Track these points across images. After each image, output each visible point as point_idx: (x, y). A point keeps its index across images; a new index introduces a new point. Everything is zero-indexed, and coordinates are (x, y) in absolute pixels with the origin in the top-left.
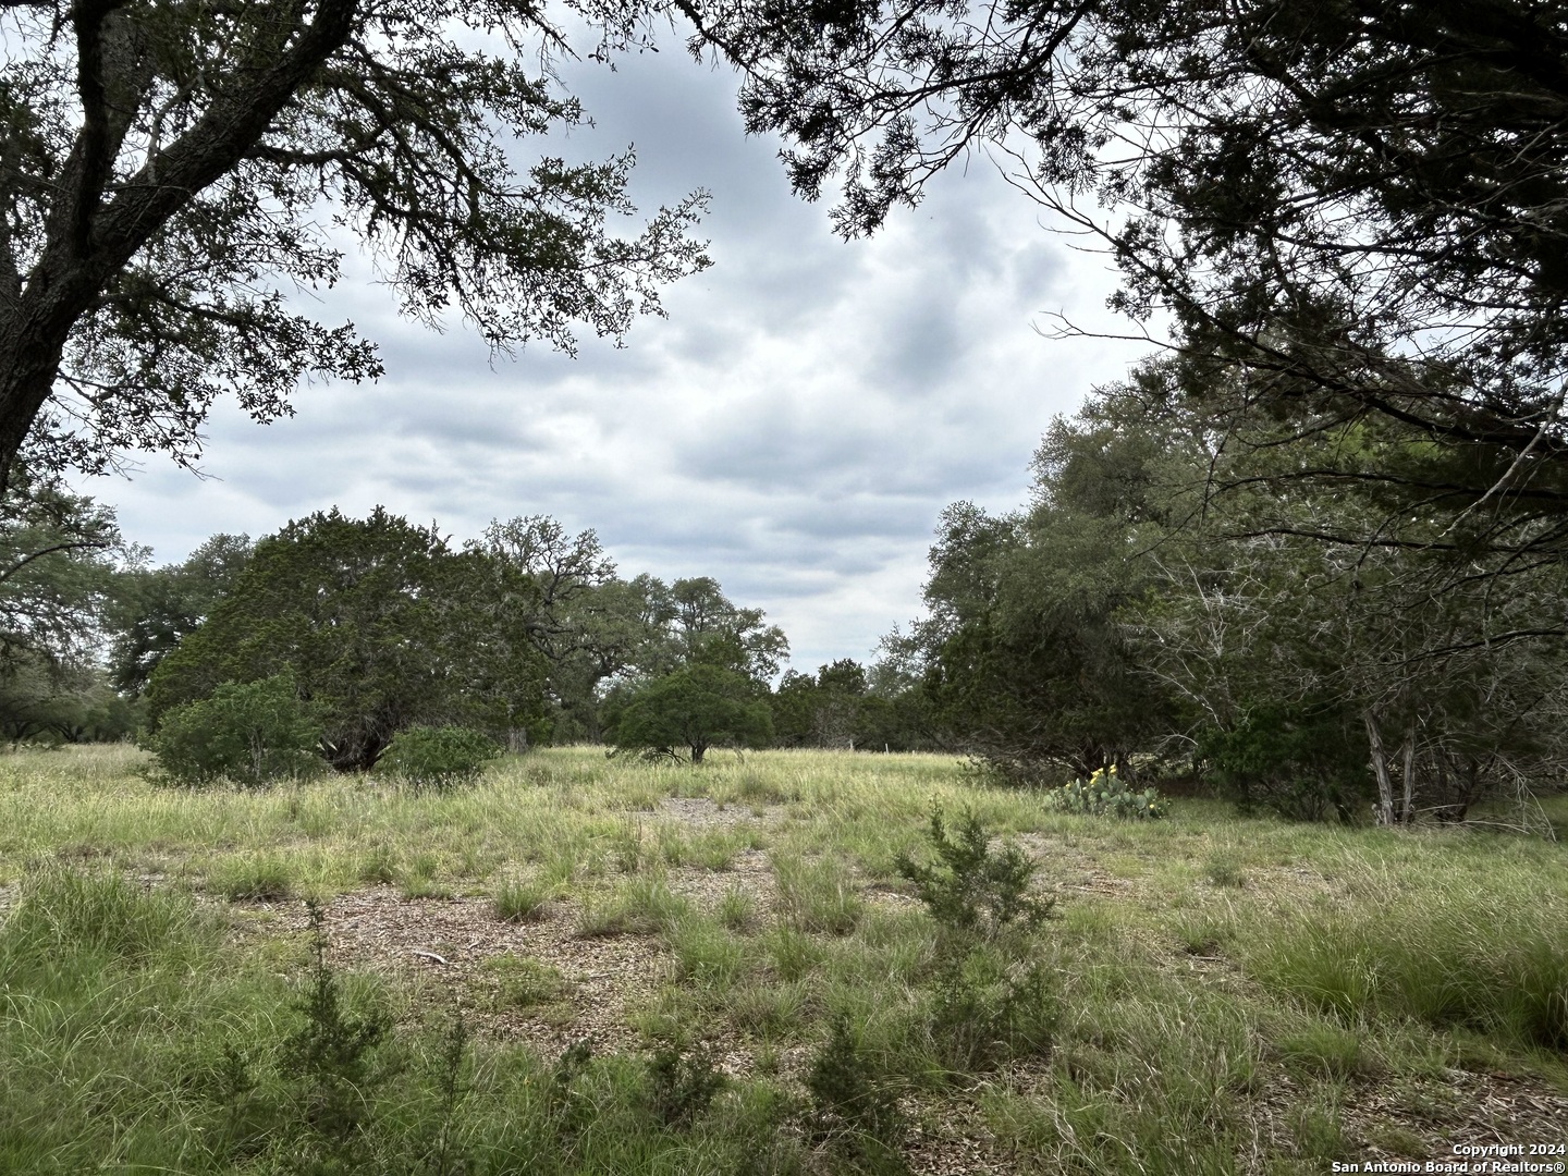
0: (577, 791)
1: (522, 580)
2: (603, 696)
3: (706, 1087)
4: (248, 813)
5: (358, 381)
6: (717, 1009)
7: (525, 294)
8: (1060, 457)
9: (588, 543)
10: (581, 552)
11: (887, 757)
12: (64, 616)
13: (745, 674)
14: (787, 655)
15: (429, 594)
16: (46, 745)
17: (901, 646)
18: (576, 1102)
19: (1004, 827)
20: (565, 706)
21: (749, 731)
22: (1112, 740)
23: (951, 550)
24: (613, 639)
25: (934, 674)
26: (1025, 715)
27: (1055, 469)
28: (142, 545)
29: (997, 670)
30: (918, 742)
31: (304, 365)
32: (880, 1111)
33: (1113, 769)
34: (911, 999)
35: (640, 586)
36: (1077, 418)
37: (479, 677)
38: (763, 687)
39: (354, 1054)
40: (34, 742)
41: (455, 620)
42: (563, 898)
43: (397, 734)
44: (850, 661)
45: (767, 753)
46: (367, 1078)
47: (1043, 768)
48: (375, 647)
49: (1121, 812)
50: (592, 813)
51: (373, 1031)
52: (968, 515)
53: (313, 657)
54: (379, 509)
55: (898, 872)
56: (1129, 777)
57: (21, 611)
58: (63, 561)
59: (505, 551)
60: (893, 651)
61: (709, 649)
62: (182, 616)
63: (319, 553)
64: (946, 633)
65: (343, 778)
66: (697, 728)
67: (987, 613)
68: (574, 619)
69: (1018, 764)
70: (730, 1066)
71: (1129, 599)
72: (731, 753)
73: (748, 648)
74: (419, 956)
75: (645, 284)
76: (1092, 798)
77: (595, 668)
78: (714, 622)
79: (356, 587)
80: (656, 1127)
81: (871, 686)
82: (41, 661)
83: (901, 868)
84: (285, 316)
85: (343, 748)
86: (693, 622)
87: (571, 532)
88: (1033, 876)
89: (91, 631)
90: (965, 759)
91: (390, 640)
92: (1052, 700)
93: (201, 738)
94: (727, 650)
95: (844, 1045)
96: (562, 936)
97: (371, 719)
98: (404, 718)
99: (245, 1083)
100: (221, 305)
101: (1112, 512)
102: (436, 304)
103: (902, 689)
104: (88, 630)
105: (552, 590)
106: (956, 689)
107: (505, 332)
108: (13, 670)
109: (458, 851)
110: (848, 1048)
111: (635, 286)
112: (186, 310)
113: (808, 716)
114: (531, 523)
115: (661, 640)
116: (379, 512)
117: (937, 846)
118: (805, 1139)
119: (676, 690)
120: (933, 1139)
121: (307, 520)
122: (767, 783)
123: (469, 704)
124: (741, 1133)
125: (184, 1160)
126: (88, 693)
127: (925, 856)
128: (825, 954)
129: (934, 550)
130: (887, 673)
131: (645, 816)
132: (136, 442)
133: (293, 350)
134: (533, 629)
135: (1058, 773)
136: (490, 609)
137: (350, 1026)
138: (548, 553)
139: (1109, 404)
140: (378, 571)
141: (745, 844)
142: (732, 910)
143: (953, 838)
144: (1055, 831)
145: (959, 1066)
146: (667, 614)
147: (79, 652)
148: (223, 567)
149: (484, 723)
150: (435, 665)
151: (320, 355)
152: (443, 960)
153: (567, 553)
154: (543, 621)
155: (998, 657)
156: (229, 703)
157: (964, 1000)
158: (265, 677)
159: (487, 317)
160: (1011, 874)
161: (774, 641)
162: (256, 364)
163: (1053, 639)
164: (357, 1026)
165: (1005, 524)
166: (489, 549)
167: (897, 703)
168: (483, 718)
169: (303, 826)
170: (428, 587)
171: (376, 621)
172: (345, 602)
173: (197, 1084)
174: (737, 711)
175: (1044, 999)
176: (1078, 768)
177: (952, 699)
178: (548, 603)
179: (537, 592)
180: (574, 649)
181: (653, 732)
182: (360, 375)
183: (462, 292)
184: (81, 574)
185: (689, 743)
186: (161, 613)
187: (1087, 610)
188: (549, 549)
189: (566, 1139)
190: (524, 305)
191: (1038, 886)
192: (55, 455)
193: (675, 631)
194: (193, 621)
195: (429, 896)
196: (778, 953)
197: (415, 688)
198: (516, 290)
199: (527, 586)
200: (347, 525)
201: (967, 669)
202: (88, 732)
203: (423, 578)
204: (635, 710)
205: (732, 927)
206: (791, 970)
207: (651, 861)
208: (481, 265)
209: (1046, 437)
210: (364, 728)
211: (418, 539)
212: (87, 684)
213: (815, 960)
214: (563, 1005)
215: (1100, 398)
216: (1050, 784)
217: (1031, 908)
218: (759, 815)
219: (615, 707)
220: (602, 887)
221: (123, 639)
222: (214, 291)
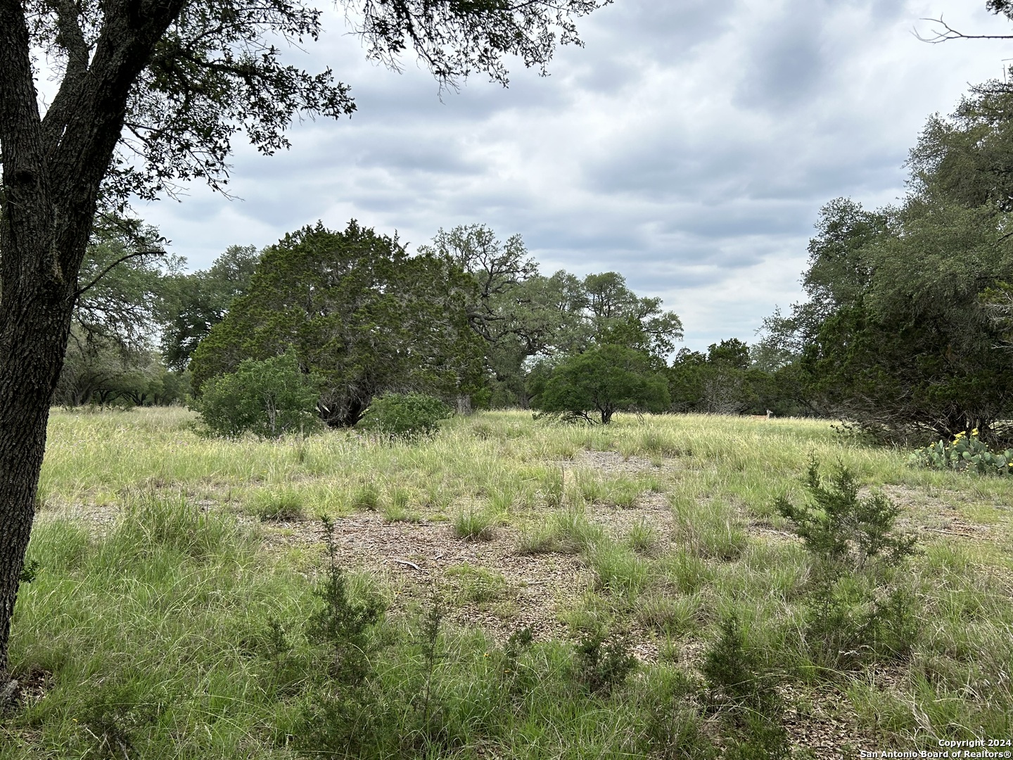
0: (512, 443)
1: (464, 277)
2: (529, 371)
3: (620, 669)
4: (268, 457)
5: (337, 117)
6: (628, 612)
7: (466, 35)
8: (935, 153)
9: (515, 247)
10: (510, 254)
11: (766, 421)
12: (127, 311)
13: (645, 352)
14: (681, 335)
15: (394, 290)
16: (122, 408)
17: (782, 326)
18: (522, 673)
19: (872, 479)
20: (500, 379)
21: (649, 398)
22: (976, 406)
23: (829, 241)
24: (537, 325)
25: (811, 351)
26: (896, 385)
27: (928, 166)
28: (179, 256)
29: (869, 346)
30: (795, 408)
31: (295, 106)
32: (762, 693)
33: (975, 432)
34: (788, 610)
35: (557, 282)
36: (952, 116)
37: (434, 356)
38: (661, 363)
39: (358, 630)
40: (114, 406)
41: (414, 310)
42: (504, 524)
43: (374, 398)
44: (736, 340)
45: (665, 417)
46: (368, 647)
47: (908, 431)
48: (354, 332)
49: (981, 468)
50: (524, 460)
51: (372, 613)
52: (846, 210)
53: (309, 340)
54: (353, 222)
55: (779, 512)
56: (990, 440)
57: (97, 308)
58: (125, 270)
59: (450, 254)
60: (774, 330)
61: (615, 332)
62: (211, 310)
63: (310, 259)
64: (823, 315)
65: (336, 432)
66: (606, 396)
67: (861, 297)
68: (506, 309)
69: (886, 427)
70: (639, 653)
71: (997, 281)
72: (633, 417)
73: (648, 331)
74: (399, 563)
75: (564, 18)
76: (954, 456)
77: (522, 348)
78: (619, 309)
79: (338, 285)
80: (584, 694)
81: (754, 361)
82: (115, 345)
83: (781, 509)
84: (280, 67)
85: (334, 410)
86: (601, 310)
87: (501, 239)
88: (897, 519)
89: (148, 322)
90: (837, 423)
91: (366, 327)
92: (919, 372)
93: (231, 401)
94: (631, 332)
95: (732, 641)
96: (505, 552)
97: (354, 388)
98: (378, 387)
99: (284, 646)
100: (229, 61)
101: (984, 202)
102: (395, 49)
103: (782, 365)
104: (145, 321)
105: (487, 285)
106: (831, 363)
107: (450, 69)
108: (96, 352)
109: (424, 486)
110: (736, 644)
111: (555, 21)
112: (205, 65)
113: (698, 387)
114: (469, 231)
115: (576, 325)
116: (353, 226)
117: (813, 492)
118: (701, 711)
119: (588, 366)
120: (807, 718)
121: (299, 233)
122: (666, 439)
123: (427, 377)
124: (649, 702)
125: (246, 696)
126: (148, 369)
127: (802, 499)
128: (715, 574)
129: (813, 242)
130: (768, 350)
131: (567, 464)
132: (176, 173)
133: (286, 95)
134: (474, 317)
135: (923, 435)
136: (440, 301)
137: (356, 609)
138: (484, 255)
139: (985, 102)
140: (354, 273)
141: (647, 488)
142: (638, 538)
143: (828, 486)
144: (919, 485)
145: (831, 664)
146: (580, 303)
147: (140, 338)
148: (239, 272)
149: (439, 391)
150: (400, 346)
151: (308, 97)
152: (416, 567)
153: (499, 255)
154: (481, 311)
155: (871, 334)
156: (250, 375)
157: (834, 613)
158: (275, 355)
159: (436, 57)
160: (877, 517)
161: (670, 324)
162: (261, 107)
163: (921, 319)
164: (360, 609)
165: (881, 217)
166: (437, 253)
167: (777, 376)
168: (438, 387)
169: (309, 467)
170: (392, 285)
171: (354, 312)
172: (330, 297)
173: (250, 646)
174: (639, 382)
175: (904, 617)
176: (941, 431)
177: (827, 371)
178: (485, 296)
179: (476, 286)
180: (506, 333)
181: (570, 399)
182: (338, 112)
183: (415, 37)
184: (137, 278)
185: (599, 408)
186: (196, 308)
187: (956, 292)
188: (485, 252)
189: (515, 698)
190: (465, 44)
191: (901, 526)
192: (121, 185)
193: (587, 317)
194: (219, 314)
195: (403, 520)
196: (677, 572)
197: (386, 365)
198: (458, 32)
199: (467, 282)
200: (330, 236)
201: (841, 345)
202: (150, 398)
203: (388, 278)
204: (556, 381)
205: (638, 551)
206: (688, 584)
207: (572, 499)
208: (430, 12)
209: (922, 135)
210: (349, 393)
211: (384, 246)
212: (147, 362)
213: (708, 578)
214: (509, 603)
215: (976, 97)
216: (914, 445)
217: (894, 545)
218: (658, 466)
219: (540, 379)
220: (534, 517)
221: (170, 328)
222: (224, 49)
